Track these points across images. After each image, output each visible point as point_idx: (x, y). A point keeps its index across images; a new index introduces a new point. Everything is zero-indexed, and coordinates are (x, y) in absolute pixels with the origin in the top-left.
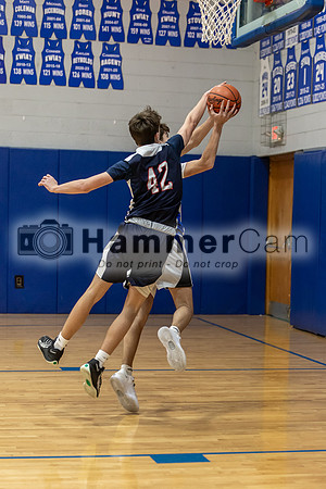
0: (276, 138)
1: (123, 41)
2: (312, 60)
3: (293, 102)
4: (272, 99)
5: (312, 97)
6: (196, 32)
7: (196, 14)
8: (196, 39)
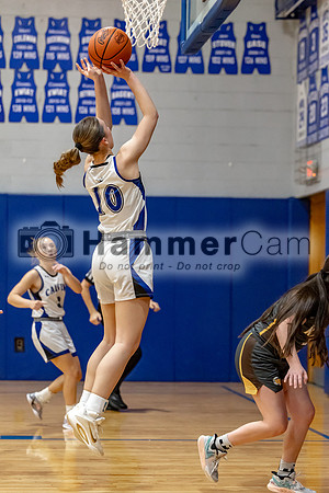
1: (137, 70)
4: (308, 131)
6: (222, 56)
7: (222, 36)
8: (222, 65)
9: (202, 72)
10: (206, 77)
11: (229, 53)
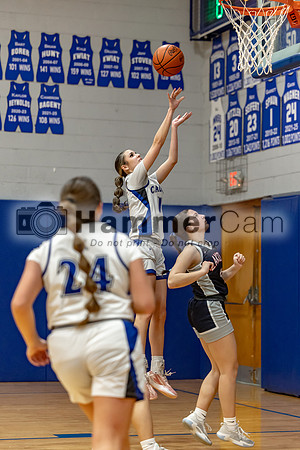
6: (140, 72)
8: (140, 80)
9: (123, 86)
11: (147, 69)
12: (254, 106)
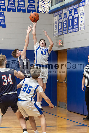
0: (60, 44)
1: (5, 11)
2: (73, 17)
3: (66, 32)
4: (58, 31)
5: (73, 30)
7: (31, 1)
8: (31, 10)
9: (25, 12)
10: (26, 13)
12: (66, 19)
